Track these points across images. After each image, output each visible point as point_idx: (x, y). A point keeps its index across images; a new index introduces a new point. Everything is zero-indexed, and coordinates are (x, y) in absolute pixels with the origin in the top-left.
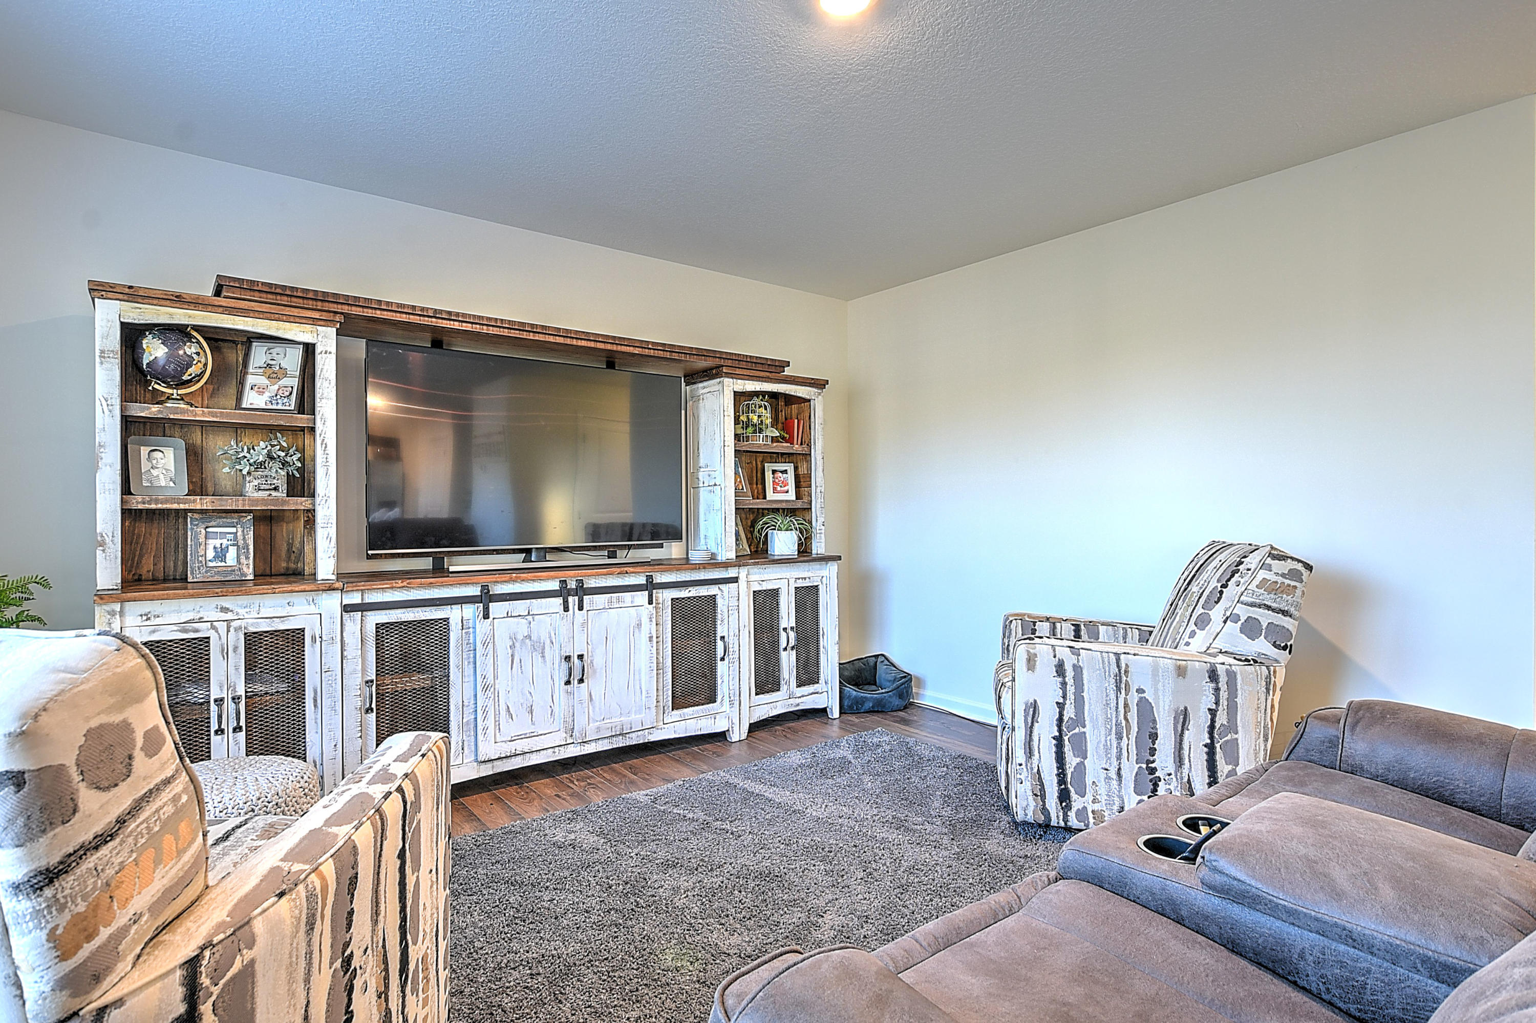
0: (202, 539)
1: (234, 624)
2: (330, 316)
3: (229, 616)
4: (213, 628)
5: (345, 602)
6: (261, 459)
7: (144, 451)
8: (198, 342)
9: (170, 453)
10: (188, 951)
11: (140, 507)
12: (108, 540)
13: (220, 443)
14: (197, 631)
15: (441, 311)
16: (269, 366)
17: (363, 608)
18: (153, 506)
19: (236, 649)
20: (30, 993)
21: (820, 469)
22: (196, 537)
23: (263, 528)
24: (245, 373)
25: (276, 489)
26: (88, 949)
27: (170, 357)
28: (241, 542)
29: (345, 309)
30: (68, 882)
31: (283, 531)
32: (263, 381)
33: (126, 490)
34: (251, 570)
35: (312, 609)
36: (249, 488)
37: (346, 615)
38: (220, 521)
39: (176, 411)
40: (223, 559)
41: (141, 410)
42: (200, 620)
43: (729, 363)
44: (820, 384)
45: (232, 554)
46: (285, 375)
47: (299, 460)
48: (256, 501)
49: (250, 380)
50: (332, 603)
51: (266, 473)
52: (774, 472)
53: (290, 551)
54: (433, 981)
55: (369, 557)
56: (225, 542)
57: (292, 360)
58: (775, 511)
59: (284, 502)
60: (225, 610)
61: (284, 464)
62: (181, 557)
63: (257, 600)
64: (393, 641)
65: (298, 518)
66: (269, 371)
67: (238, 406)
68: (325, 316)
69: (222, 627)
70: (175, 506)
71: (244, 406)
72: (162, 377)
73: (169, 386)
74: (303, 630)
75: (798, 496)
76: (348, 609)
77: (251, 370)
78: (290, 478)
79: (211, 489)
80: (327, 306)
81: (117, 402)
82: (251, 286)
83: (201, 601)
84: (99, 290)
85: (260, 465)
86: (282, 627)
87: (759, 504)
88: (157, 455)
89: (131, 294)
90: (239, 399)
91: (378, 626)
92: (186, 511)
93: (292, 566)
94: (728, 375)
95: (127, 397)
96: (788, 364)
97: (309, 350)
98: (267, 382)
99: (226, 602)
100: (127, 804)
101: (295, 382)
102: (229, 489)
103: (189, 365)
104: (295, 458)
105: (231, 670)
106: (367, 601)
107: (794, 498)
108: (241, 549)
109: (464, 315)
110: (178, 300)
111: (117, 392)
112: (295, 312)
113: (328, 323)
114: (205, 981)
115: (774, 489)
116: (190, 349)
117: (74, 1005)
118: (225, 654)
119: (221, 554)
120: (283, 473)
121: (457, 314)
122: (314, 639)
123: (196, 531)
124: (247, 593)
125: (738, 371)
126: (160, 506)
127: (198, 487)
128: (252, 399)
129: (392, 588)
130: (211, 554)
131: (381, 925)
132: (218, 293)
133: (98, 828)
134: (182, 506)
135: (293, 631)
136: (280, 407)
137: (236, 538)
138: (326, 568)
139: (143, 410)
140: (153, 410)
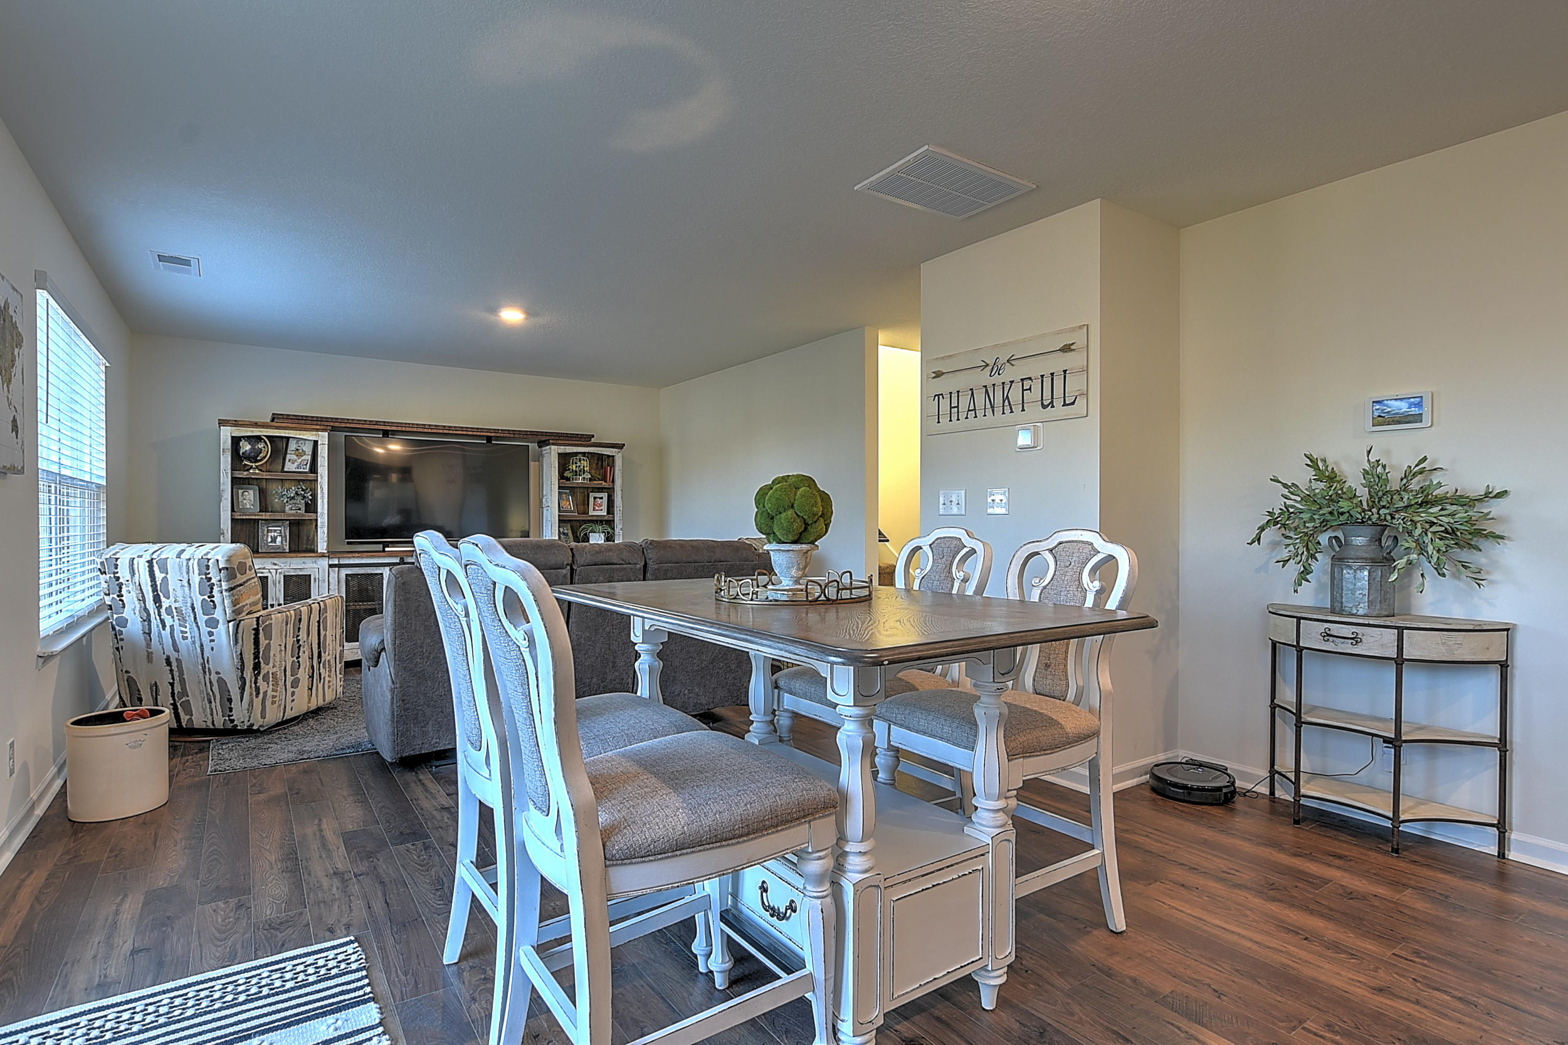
0: (265, 533)
1: (279, 571)
2: (325, 427)
3: (276, 567)
4: (270, 572)
5: (330, 563)
6: (292, 495)
7: (240, 491)
8: (265, 442)
9: (251, 492)
10: (258, 616)
11: (239, 517)
12: (225, 532)
13: (274, 487)
14: (262, 573)
15: (380, 422)
16: (297, 450)
17: (339, 566)
18: (244, 517)
19: (279, 582)
20: (227, 613)
21: (620, 496)
22: (263, 531)
23: (294, 528)
24: (286, 453)
25: (300, 509)
26: (238, 606)
27: (253, 448)
28: (283, 534)
29: (332, 424)
30: (235, 591)
31: (304, 529)
32: (295, 457)
33: (233, 510)
34: (288, 547)
35: (315, 565)
36: (287, 508)
37: (330, 569)
38: (274, 524)
39: (254, 474)
40: (275, 543)
41: (238, 474)
42: (264, 569)
43: (553, 437)
44: (620, 447)
45: (279, 539)
46: (305, 454)
47: (311, 495)
48: (290, 515)
49: (288, 457)
50: (324, 563)
51: (295, 501)
52: (595, 498)
53: (308, 539)
54: (333, 669)
55: (348, 543)
56: (276, 534)
57: (308, 449)
58: (592, 521)
59: (303, 516)
60: (275, 564)
61: (304, 497)
62: (256, 541)
63: (289, 560)
64: (354, 583)
65: (312, 524)
66: (297, 452)
67: (283, 471)
68: (322, 427)
69: (274, 572)
70: (254, 517)
71: (285, 470)
72: (248, 459)
73: (252, 462)
74: (310, 575)
75: (608, 513)
76: (331, 566)
77: (289, 452)
78: (306, 504)
79: (270, 510)
80: (323, 423)
81: (230, 471)
82: (288, 417)
83: (264, 560)
84: (222, 423)
85: (293, 498)
86: (300, 573)
87: (582, 517)
88: (246, 493)
89: (236, 424)
90: (283, 467)
91: (347, 575)
92: (258, 520)
93: (309, 547)
94: (553, 444)
95: (233, 469)
96: (593, 436)
97: (316, 442)
98: (296, 458)
99: (275, 561)
100: (245, 580)
101: (309, 458)
102: (279, 509)
103: (261, 453)
104: (309, 494)
105: (277, 592)
106: (341, 563)
107: (605, 514)
108: (283, 538)
109: (392, 423)
110: (256, 425)
111: (230, 467)
112: (308, 426)
113: (323, 430)
114: (260, 622)
115: (594, 508)
116: (261, 446)
117: (236, 617)
118: (275, 584)
119: (274, 540)
120: (303, 502)
121: (388, 422)
122: (315, 580)
123: (263, 529)
124: (285, 557)
125: (560, 442)
126: (247, 517)
127: (263, 509)
128: (289, 467)
129: (353, 557)
130: (270, 540)
131: (310, 638)
132: (273, 420)
133: (240, 582)
134: (257, 517)
135: (306, 575)
136: (302, 470)
137: (281, 533)
138: (322, 547)
139: (240, 474)
140: (245, 474)
